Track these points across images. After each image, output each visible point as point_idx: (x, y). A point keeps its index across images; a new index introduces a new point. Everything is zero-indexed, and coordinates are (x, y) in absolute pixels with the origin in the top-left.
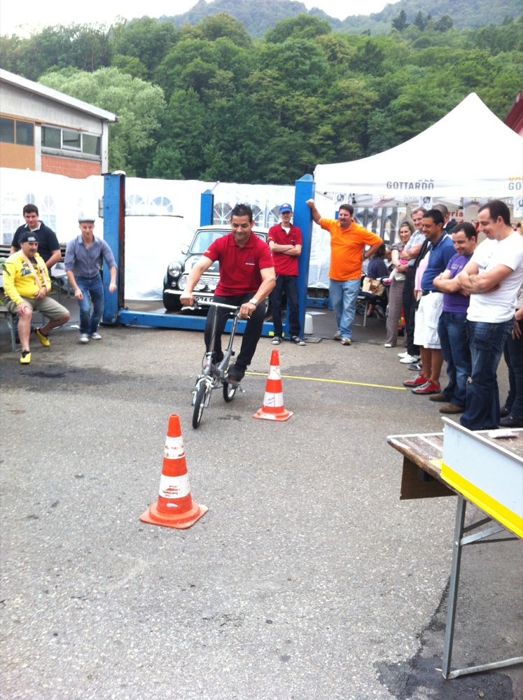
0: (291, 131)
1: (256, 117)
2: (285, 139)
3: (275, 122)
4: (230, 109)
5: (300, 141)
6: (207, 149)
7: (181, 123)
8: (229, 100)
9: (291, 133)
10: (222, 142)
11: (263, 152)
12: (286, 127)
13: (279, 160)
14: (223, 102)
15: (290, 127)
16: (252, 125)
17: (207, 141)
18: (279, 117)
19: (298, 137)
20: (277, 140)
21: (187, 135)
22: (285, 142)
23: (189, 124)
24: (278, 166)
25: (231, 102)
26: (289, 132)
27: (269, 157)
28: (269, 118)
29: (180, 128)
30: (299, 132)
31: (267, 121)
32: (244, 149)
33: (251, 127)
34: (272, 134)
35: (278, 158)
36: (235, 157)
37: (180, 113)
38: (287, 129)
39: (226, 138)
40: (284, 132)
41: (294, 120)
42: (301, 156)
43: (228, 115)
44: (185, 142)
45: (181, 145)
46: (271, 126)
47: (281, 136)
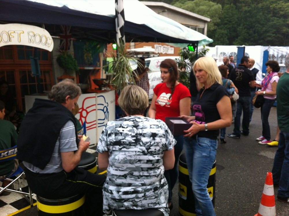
0: (278, 19)
1: (261, 14)
2: (275, 22)
3: (270, 15)
4: (249, 11)
5: (282, 23)
6: (239, 29)
7: (227, 19)
8: (249, 8)
9: (278, 20)
10: (245, 26)
11: (264, 28)
12: (275, 17)
13: (272, 32)
14: (246, 8)
15: (278, 17)
16: (259, 17)
17: (239, 25)
18: (272, 13)
19: (281, 21)
20: (271, 23)
21: (230, 23)
22: (275, 24)
23: (231, 18)
24: (271, 34)
25: (250, 9)
26: (277, 19)
27: (267, 30)
28: (267, 14)
29: (227, 20)
30: (282, 19)
31: (267, 15)
32: (255, 28)
33: (258, 18)
34: (268, 20)
35: (271, 31)
36: (251, 32)
37: (228, 15)
38: (276, 18)
39: (248, 23)
40: (274, 19)
41: (279, 13)
42: (283, 29)
43: (248, 14)
44: (229, 26)
45: (227, 28)
46: (268, 17)
47: (273, 21)
